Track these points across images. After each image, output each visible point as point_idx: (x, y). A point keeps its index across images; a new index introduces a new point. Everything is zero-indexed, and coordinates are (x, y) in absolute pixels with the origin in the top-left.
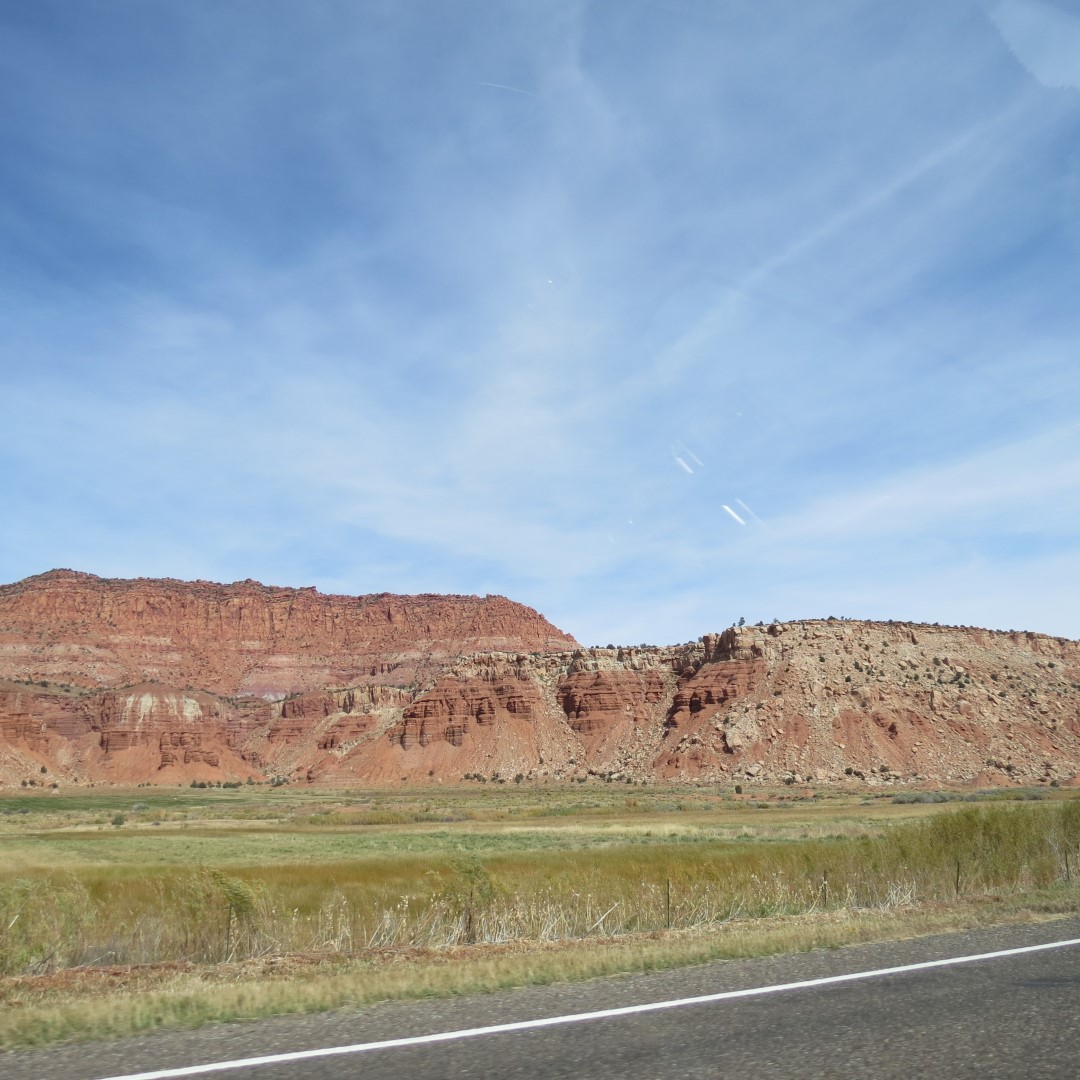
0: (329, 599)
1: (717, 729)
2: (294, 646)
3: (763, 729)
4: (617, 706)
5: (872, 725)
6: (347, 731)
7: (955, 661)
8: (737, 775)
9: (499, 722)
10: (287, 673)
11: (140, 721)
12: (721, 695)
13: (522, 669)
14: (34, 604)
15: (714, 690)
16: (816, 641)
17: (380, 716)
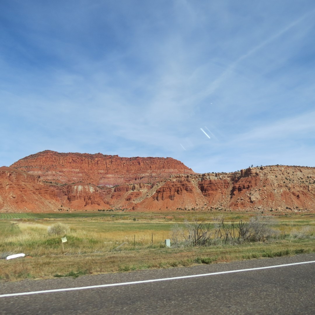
0: (122, 158)
1: (248, 196)
2: (113, 172)
3: (261, 196)
4: (216, 190)
5: (292, 195)
6: (134, 196)
7: (313, 177)
8: (255, 209)
9: (184, 194)
10: (112, 179)
11: (79, 193)
12: (247, 187)
13: (189, 179)
14: (42, 160)
15: (245, 185)
16: (274, 171)
17: (143, 192)
